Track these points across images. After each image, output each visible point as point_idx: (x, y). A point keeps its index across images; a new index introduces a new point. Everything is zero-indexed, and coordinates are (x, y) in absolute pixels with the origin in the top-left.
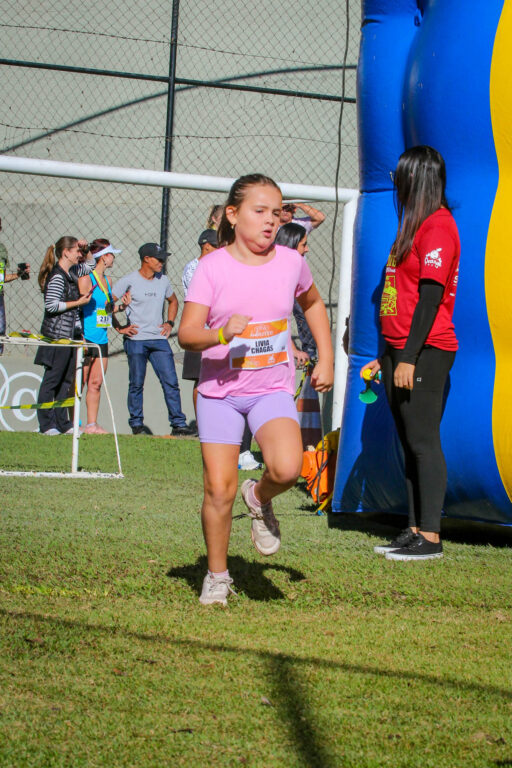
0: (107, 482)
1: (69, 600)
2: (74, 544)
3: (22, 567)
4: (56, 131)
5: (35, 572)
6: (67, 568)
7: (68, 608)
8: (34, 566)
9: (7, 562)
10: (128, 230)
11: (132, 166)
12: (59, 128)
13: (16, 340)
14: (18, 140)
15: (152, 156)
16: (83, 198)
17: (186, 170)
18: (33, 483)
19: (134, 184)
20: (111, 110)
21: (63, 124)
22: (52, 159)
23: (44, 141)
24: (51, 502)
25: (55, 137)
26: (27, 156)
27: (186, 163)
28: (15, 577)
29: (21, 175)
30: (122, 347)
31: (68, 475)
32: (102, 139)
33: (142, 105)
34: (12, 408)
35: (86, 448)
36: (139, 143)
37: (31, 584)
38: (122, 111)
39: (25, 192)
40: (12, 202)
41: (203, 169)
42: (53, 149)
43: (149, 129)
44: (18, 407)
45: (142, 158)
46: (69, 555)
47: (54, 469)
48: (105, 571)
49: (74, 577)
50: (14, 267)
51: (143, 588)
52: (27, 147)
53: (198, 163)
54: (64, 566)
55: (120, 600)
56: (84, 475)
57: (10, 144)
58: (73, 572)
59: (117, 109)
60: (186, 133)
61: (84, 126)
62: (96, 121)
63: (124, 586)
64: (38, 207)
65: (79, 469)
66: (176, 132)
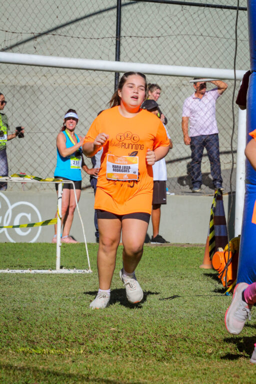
0: (80, 276)
1: (56, 356)
2: (59, 318)
3: (23, 335)
4: (40, 35)
5: (33, 338)
6: (55, 335)
7: (55, 362)
8: (32, 333)
9: (13, 332)
10: (91, 102)
11: (93, 58)
12: (42, 32)
13: (15, 179)
14: (14, 42)
15: (106, 51)
16: (59, 81)
17: (130, 60)
18: (30, 278)
19: (95, 70)
20: (77, 20)
21: (45, 30)
22: (38, 54)
23: (32, 43)
24: (42, 290)
25: (39, 39)
26: (20, 52)
27: (130, 55)
28: (19, 342)
29: (16, 66)
30: (89, 183)
31: (54, 272)
32: (72, 40)
33: (99, 16)
34: (14, 227)
35: (66, 253)
36: (97, 42)
37: (30, 346)
38: (86, 21)
39: (19, 78)
40: (10, 84)
41: (142, 59)
42: (38, 47)
43: (104, 32)
44: (18, 226)
45: (100, 53)
46: (55, 326)
47: (44, 268)
48: (80, 337)
49: (59, 341)
50: (13, 130)
51: (107, 347)
52: (21, 47)
53: (138, 55)
54: (52, 334)
55: (92, 356)
56: (64, 271)
57: (8, 44)
58: (59, 337)
59: (82, 19)
60: (130, 35)
61: (59, 31)
62: (67, 28)
63: (94, 346)
64: (29, 87)
65: (61, 267)
66: (122, 34)
